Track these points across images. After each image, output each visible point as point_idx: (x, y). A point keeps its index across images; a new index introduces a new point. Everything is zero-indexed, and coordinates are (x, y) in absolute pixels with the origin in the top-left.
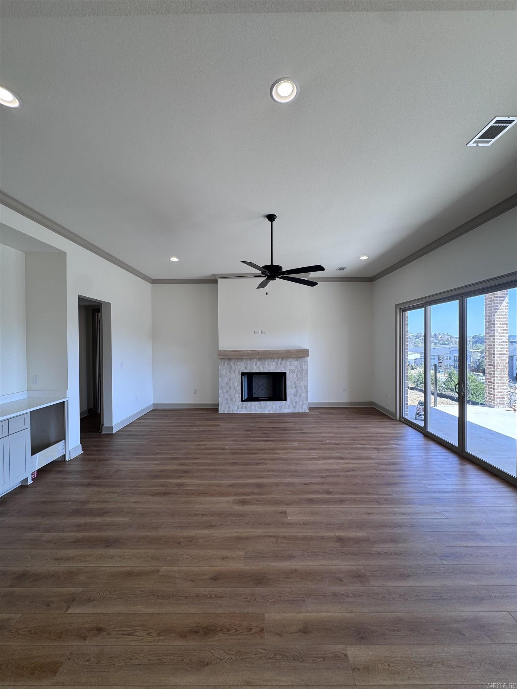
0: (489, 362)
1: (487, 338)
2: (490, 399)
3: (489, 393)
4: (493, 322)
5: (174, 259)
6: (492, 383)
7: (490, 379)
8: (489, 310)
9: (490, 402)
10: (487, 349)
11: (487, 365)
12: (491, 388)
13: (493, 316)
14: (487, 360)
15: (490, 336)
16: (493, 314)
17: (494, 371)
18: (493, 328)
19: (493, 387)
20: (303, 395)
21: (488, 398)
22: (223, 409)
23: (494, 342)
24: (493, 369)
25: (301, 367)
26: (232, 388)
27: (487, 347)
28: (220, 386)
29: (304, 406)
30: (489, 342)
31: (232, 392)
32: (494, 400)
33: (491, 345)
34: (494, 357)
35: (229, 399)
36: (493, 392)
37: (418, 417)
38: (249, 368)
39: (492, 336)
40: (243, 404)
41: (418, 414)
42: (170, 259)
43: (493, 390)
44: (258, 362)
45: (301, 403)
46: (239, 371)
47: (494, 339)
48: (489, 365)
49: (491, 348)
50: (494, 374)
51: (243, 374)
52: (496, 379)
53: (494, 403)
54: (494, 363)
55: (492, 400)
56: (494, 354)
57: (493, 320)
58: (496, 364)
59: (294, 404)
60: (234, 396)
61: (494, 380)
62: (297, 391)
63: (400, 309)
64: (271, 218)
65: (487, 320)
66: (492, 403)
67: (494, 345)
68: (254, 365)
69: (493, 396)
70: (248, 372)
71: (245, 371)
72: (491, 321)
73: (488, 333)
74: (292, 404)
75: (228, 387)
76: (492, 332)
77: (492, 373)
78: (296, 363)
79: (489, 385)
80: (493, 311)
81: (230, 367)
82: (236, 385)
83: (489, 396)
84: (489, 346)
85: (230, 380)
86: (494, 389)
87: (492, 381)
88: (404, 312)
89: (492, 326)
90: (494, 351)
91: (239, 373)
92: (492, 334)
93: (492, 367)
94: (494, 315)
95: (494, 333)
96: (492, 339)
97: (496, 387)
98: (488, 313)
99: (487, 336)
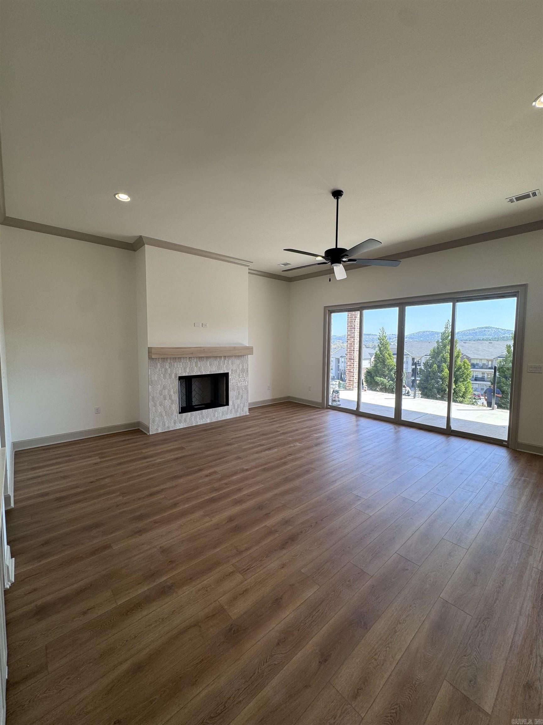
0: (349, 357)
1: (349, 338)
2: (349, 384)
3: (349, 380)
4: (353, 327)
5: (123, 197)
6: (351, 372)
7: (350, 370)
8: (351, 317)
9: (350, 387)
10: (348, 347)
11: (348, 359)
12: (351, 376)
13: (353, 322)
14: (348, 356)
15: (351, 337)
16: (353, 321)
17: (354, 364)
18: (353, 331)
19: (352, 375)
20: (245, 397)
21: (348, 384)
22: (155, 427)
23: (354, 342)
24: (352, 362)
25: (243, 366)
26: (168, 398)
27: (349, 345)
28: (150, 397)
29: (245, 408)
30: (350, 342)
31: (167, 402)
32: (353, 385)
33: (351, 344)
34: (354, 353)
35: (164, 414)
36: (352, 379)
37: (334, 403)
38: (188, 370)
39: (353, 337)
40: (182, 417)
41: (334, 401)
42: (115, 195)
43: (352, 378)
44: (199, 362)
45: (242, 405)
46: (176, 374)
47: (354, 340)
48: (349, 359)
49: (351, 346)
50: (353, 366)
51: (181, 378)
52: (355, 369)
53: (353, 387)
54: (354, 357)
55: (351, 385)
56: (354, 351)
57: (353, 325)
58: (355, 358)
59: (236, 407)
60: (170, 407)
61: (353, 370)
62: (239, 393)
63: (329, 311)
64: (337, 194)
65: (349, 325)
66: (352, 388)
67: (354, 344)
68: (194, 365)
69: (352, 382)
70: (187, 375)
71: (184, 375)
72: (352, 326)
73: (350, 335)
74: (234, 408)
75: (162, 397)
76: (353, 334)
77: (352, 365)
78: (237, 361)
79: (349, 374)
80: (354, 318)
81: (163, 370)
82: (172, 393)
83: (349, 382)
84: (350, 345)
85: (164, 387)
86: (353, 376)
87: (352, 370)
88: (332, 313)
89: (353, 330)
90: (354, 348)
91: (176, 377)
92: (353, 336)
93: (352, 361)
94: (355, 322)
95: (354, 335)
96: (352, 340)
97: (354, 375)
98: (350, 319)
99: (348, 337)
